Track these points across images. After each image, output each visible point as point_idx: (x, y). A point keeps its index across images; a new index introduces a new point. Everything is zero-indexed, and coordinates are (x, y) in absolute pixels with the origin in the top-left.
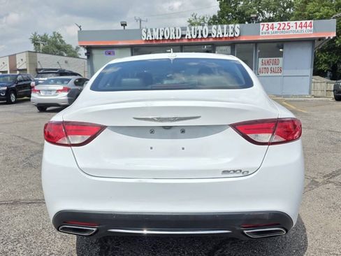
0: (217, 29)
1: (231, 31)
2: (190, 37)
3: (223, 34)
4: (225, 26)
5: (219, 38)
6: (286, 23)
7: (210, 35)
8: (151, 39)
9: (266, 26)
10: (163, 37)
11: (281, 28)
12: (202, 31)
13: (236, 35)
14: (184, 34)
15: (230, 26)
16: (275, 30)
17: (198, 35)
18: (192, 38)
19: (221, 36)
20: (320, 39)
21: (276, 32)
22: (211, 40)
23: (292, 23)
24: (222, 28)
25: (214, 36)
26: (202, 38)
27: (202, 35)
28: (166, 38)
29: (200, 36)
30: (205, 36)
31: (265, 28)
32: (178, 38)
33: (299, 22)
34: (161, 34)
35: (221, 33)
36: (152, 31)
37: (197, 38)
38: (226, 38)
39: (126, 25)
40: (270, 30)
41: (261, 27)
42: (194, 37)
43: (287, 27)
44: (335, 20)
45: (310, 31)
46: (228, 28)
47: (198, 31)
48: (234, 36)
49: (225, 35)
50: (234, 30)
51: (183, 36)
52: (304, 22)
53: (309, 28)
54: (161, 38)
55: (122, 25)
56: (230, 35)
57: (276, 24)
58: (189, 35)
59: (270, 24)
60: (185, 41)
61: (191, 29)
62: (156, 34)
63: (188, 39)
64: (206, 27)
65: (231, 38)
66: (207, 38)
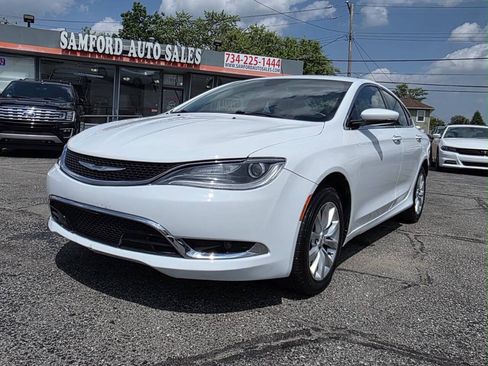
0: (172, 51)
1: (190, 55)
2: (135, 55)
3: (180, 58)
4: (183, 48)
5: (175, 63)
6: (254, 57)
7: (162, 56)
8: (75, 48)
9: (231, 57)
10: (95, 48)
11: (248, 62)
12: (152, 50)
13: (197, 63)
14: (126, 48)
15: (190, 49)
16: (242, 63)
17: (146, 54)
18: (138, 58)
19: (178, 60)
21: (242, 67)
22: (162, 64)
23: (260, 58)
24: (180, 50)
25: (168, 59)
26: (154, 60)
27: (152, 55)
28: (100, 51)
29: (149, 56)
30: (157, 58)
31: (230, 59)
32: (116, 53)
33: (266, 58)
34: (92, 43)
35: (177, 57)
36: (77, 37)
37: (144, 59)
38: (182, 64)
39: (33, 21)
40: (236, 63)
41: (226, 56)
42: (141, 56)
43: (254, 62)
44: (303, 62)
45: (278, 70)
46: (187, 51)
47: (146, 49)
48: (194, 64)
49: (183, 61)
50: (194, 56)
51: (125, 52)
52: (272, 59)
53: (276, 67)
54: (91, 50)
55: (26, 20)
56: (189, 62)
57: (242, 56)
58: (134, 51)
59: (236, 55)
60: (128, 60)
61: (136, 45)
62: (83, 42)
63: (132, 58)
64: (157, 45)
65: (190, 65)
66: (159, 60)
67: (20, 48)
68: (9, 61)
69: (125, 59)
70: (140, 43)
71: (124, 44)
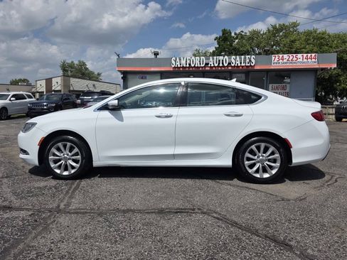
0: (235, 59)
1: (248, 60)
2: (212, 65)
3: (241, 63)
4: (243, 57)
6: (294, 55)
7: (229, 64)
8: (179, 66)
9: (277, 57)
10: (190, 64)
11: (290, 59)
12: (223, 61)
13: (252, 65)
14: (207, 61)
15: (247, 57)
16: (285, 61)
17: (219, 64)
18: (214, 66)
19: (239, 65)
20: (322, 69)
21: (286, 63)
22: (230, 68)
23: (299, 56)
24: (241, 58)
25: (233, 65)
26: (224, 66)
27: (223, 63)
28: (193, 65)
29: (221, 65)
30: (226, 65)
31: (277, 59)
32: (202, 65)
33: (305, 55)
34: (188, 62)
35: (239, 63)
36: (180, 60)
37: (218, 66)
38: (243, 67)
39: (158, 54)
40: (281, 61)
41: (273, 58)
42: (216, 65)
43: (295, 59)
44: (336, 54)
45: (315, 62)
46: (245, 58)
47: (219, 61)
48: (251, 66)
49: (243, 65)
50: (250, 61)
51: (207, 64)
52: (309, 55)
53: (313, 60)
54: (188, 66)
55: (155, 54)
56: (247, 65)
57: (285, 56)
58: (212, 63)
59: (281, 56)
60: (209, 69)
61: (213, 59)
62: (183, 62)
63: (211, 67)
64: (226, 57)
65: (247, 66)
66: (227, 66)
67: (153, 69)
68: (148, 76)
69: (207, 69)
70: (215, 57)
71: (206, 59)
